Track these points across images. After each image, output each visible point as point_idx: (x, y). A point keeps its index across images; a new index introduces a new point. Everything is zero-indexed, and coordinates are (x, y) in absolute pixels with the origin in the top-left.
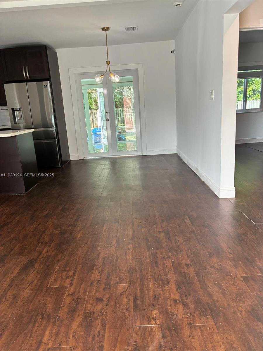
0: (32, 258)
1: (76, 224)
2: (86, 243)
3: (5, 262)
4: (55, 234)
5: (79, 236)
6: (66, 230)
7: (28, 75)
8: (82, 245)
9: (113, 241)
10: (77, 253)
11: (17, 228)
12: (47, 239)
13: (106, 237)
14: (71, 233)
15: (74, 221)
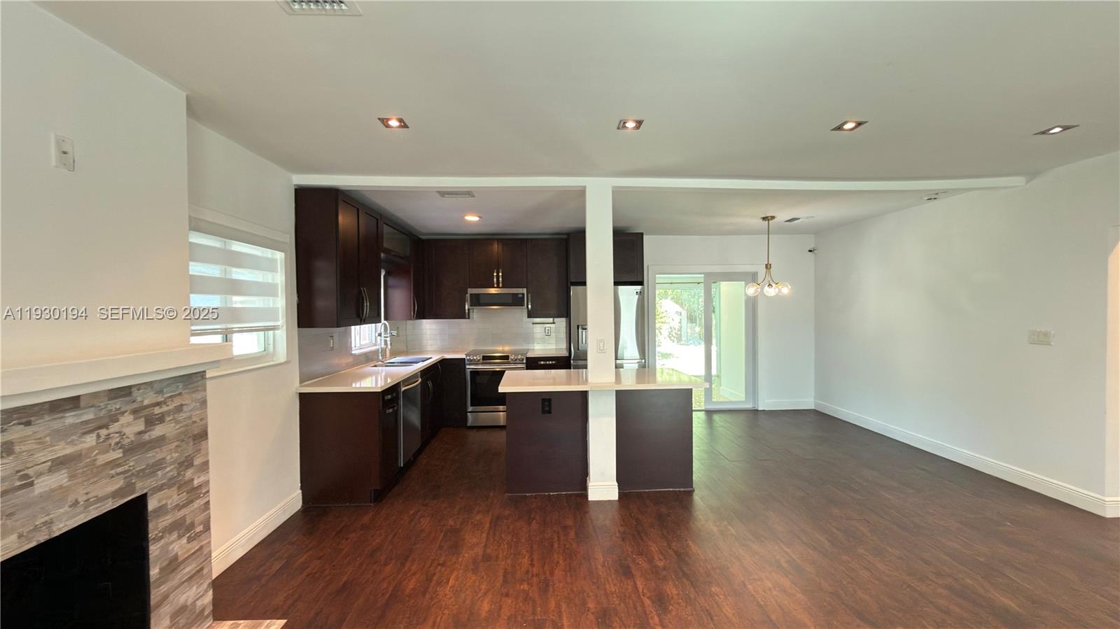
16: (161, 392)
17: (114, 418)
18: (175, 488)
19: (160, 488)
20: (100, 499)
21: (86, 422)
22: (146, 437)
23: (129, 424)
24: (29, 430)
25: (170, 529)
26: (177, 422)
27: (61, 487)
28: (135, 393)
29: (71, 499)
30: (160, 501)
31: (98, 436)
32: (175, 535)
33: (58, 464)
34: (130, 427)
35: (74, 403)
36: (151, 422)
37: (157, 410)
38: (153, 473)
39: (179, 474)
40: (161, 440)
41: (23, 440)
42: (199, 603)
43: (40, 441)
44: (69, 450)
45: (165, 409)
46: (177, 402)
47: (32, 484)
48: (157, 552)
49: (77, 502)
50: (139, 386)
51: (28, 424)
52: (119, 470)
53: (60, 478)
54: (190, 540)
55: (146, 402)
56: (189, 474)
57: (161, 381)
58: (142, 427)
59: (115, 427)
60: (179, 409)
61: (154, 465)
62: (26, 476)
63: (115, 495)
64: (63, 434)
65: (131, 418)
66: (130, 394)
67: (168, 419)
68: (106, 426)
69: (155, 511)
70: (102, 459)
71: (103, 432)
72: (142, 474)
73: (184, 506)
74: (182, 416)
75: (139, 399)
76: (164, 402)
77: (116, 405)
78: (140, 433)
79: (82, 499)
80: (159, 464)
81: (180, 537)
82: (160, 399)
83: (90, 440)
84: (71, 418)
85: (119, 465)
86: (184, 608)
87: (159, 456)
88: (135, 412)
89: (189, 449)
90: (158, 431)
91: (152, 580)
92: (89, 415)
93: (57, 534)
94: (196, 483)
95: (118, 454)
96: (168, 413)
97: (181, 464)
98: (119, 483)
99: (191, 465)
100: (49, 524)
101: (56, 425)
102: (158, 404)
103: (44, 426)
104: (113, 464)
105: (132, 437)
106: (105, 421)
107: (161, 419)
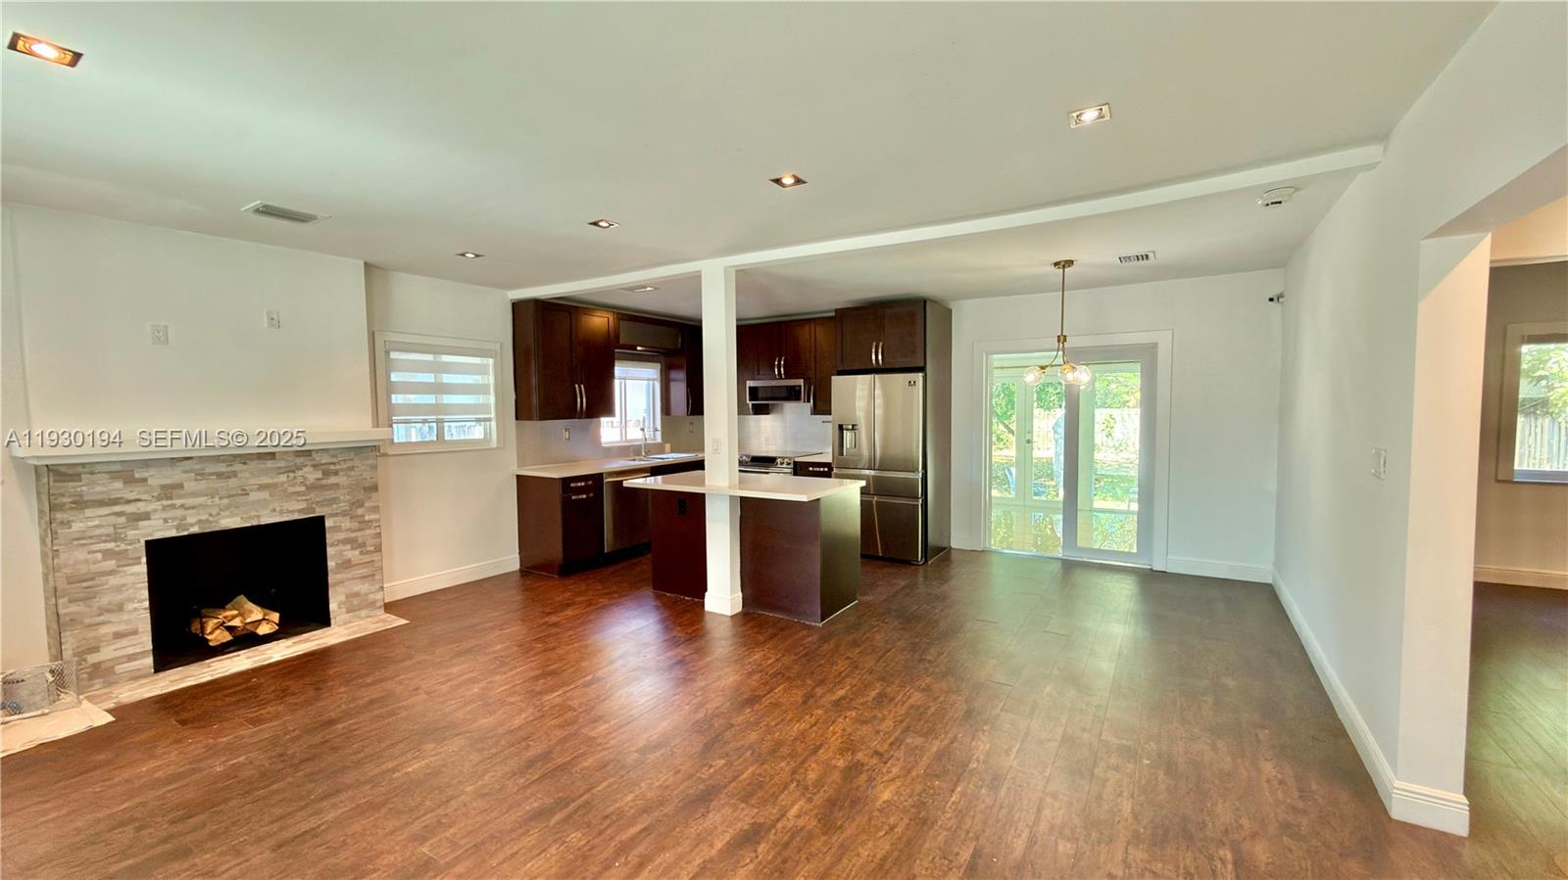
0: (762, 820)
1: (892, 756)
2: (892, 829)
3: (711, 807)
4: (835, 767)
5: (886, 795)
6: (863, 765)
7: (880, 357)
8: (879, 829)
9: (961, 853)
10: (861, 850)
11: (768, 719)
12: (812, 776)
13: (950, 829)
14: (871, 779)
15: (891, 744)
16: (336, 456)
17: (299, 468)
18: (348, 517)
19: (336, 515)
20: (290, 512)
21: (280, 468)
22: (324, 482)
23: (310, 473)
24: (245, 467)
25: (346, 541)
26: (349, 477)
27: (265, 499)
28: (314, 455)
29: (271, 507)
30: (335, 523)
31: (288, 476)
32: (348, 547)
33: (262, 487)
34: (312, 475)
35: (272, 456)
36: (326, 474)
37: (332, 467)
38: (331, 505)
39: (351, 510)
40: (336, 486)
41: (242, 471)
42: (371, 596)
43: (251, 473)
44: (270, 481)
45: (338, 467)
46: (350, 464)
47: (248, 494)
48: (333, 553)
49: (274, 510)
50: (317, 451)
51: (245, 463)
52: (304, 498)
53: (264, 495)
54: (361, 553)
55: (323, 462)
56: (360, 511)
57: (335, 449)
58: (320, 476)
59: (300, 473)
60: (352, 468)
61: (331, 500)
62: (243, 490)
63: (300, 511)
64: (267, 472)
65: (311, 469)
66: (310, 455)
67: (341, 473)
68: (294, 472)
69: (330, 527)
70: (291, 490)
71: (291, 475)
72: (321, 504)
73: (354, 531)
74: (352, 473)
75: (318, 459)
76: (339, 463)
77: (300, 460)
78: (319, 479)
79: (278, 509)
80: (335, 500)
81: (352, 549)
82: (334, 460)
83: (283, 478)
84: (270, 464)
85: (303, 495)
86: (357, 595)
87: (333, 496)
88: (314, 466)
89: (361, 495)
90: (333, 480)
91: (329, 568)
92: (282, 464)
93: (263, 523)
94: (367, 518)
95: (303, 489)
96: (343, 470)
97: (353, 504)
98: (303, 505)
99: (362, 506)
100: (259, 516)
101: (262, 466)
102: (332, 463)
103: (253, 465)
104: (298, 493)
105: (312, 480)
106: (293, 468)
107: (336, 473)
